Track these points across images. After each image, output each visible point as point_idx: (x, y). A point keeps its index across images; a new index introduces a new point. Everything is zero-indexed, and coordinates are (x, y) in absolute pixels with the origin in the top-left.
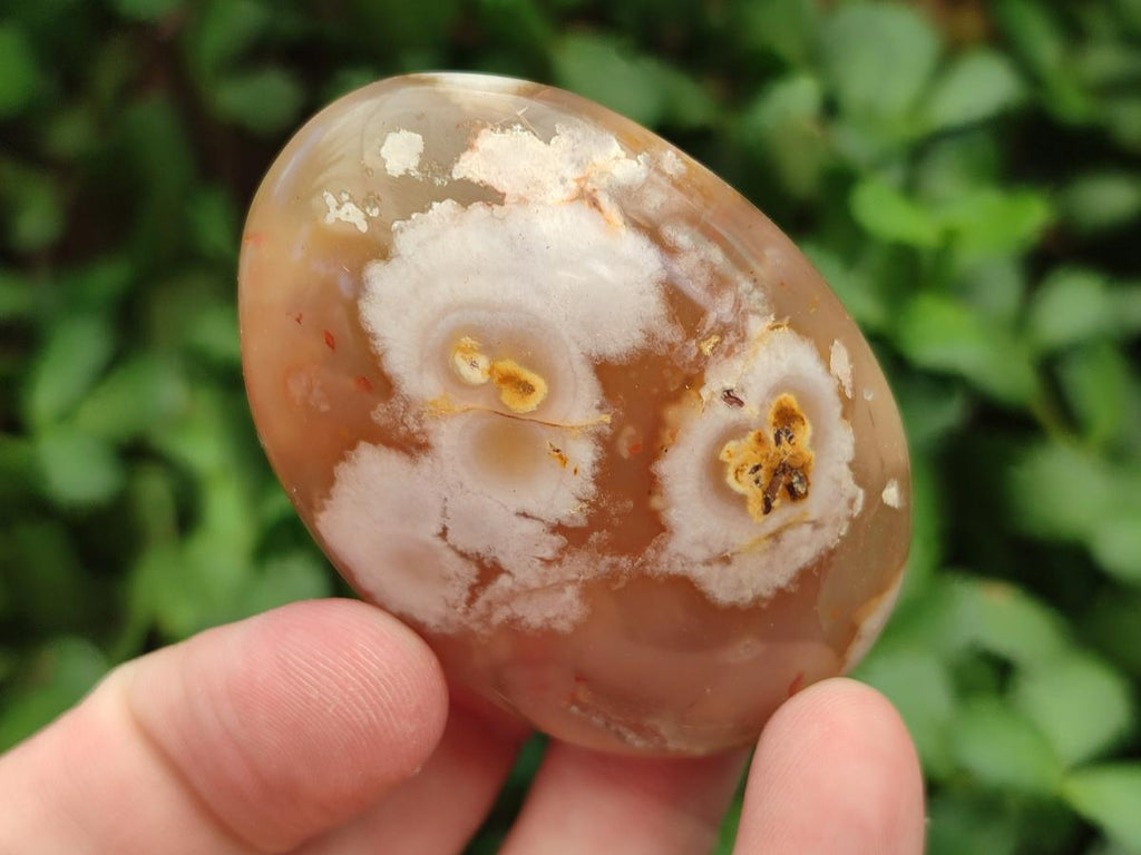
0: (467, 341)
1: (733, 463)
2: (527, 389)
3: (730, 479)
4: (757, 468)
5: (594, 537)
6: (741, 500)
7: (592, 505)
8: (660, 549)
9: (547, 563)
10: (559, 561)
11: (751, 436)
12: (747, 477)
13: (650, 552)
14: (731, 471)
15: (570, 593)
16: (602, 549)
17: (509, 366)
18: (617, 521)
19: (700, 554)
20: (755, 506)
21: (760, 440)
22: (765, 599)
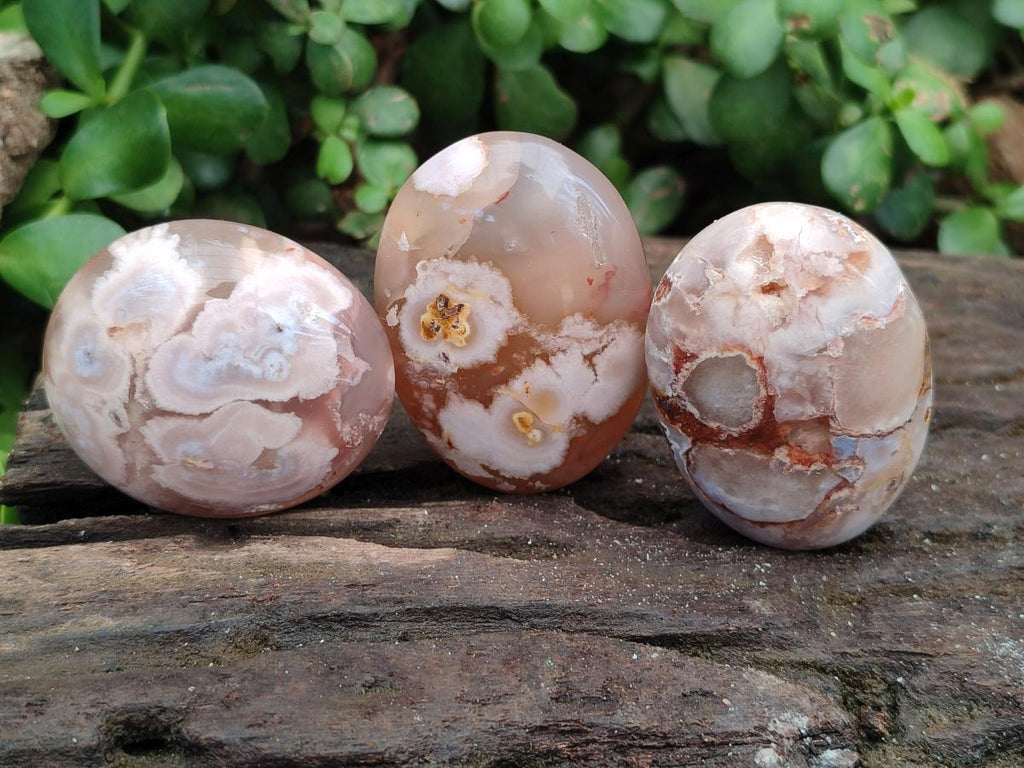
0: (530, 444)
1: (462, 338)
2: (521, 420)
3: (468, 332)
4: (454, 327)
5: (538, 353)
6: (469, 319)
7: (529, 366)
8: (515, 328)
9: (564, 351)
10: (559, 349)
11: (448, 340)
12: (461, 328)
13: (520, 330)
14: (465, 335)
15: (564, 333)
16: (538, 346)
17: (522, 429)
18: (525, 353)
19: (502, 312)
20: (465, 312)
21: (445, 336)
22: (489, 265)
